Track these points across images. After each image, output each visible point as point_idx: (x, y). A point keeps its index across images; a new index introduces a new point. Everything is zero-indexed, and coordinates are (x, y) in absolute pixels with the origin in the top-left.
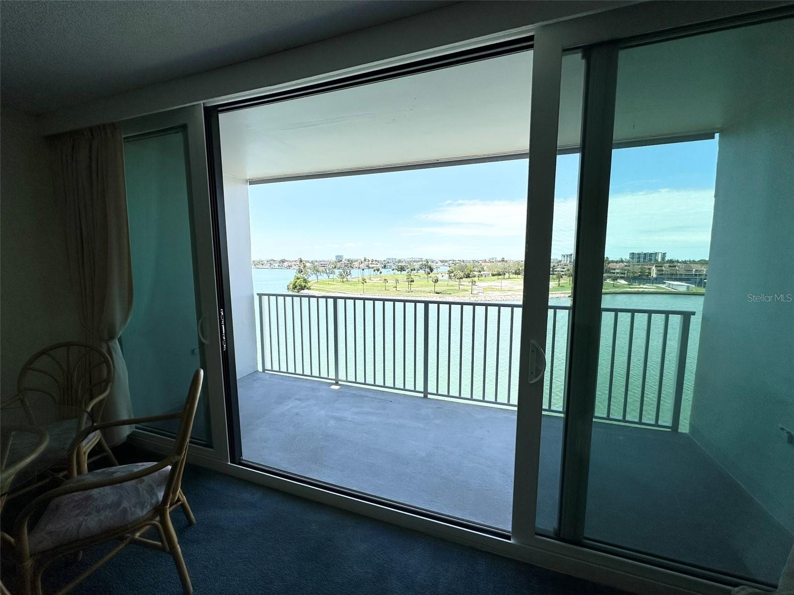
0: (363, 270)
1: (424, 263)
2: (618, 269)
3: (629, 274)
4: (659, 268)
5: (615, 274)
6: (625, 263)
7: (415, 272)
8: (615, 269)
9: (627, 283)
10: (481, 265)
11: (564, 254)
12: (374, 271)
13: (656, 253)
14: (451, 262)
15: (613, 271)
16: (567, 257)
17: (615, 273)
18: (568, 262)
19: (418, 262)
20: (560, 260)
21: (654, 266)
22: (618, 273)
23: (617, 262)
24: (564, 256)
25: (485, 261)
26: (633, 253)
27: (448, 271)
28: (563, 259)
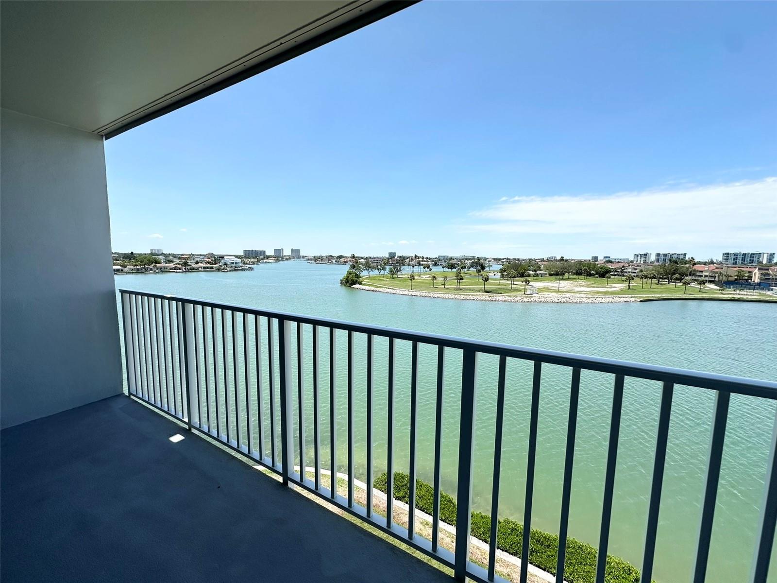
0: (413, 267)
1: (476, 260)
2: (706, 271)
3: (721, 277)
4: (764, 272)
5: (703, 278)
6: (716, 265)
7: (465, 270)
8: (702, 272)
9: (719, 288)
10: (537, 263)
11: (637, 253)
12: (424, 268)
13: (760, 253)
14: (505, 260)
15: (700, 274)
16: (641, 257)
17: (702, 276)
18: (642, 262)
19: (470, 259)
20: (633, 260)
21: (757, 269)
22: (706, 276)
23: (705, 263)
24: (638, 256)
25: (543, 260)
26: (728, 254)
27: (501, 269)
28: (636, 260)
